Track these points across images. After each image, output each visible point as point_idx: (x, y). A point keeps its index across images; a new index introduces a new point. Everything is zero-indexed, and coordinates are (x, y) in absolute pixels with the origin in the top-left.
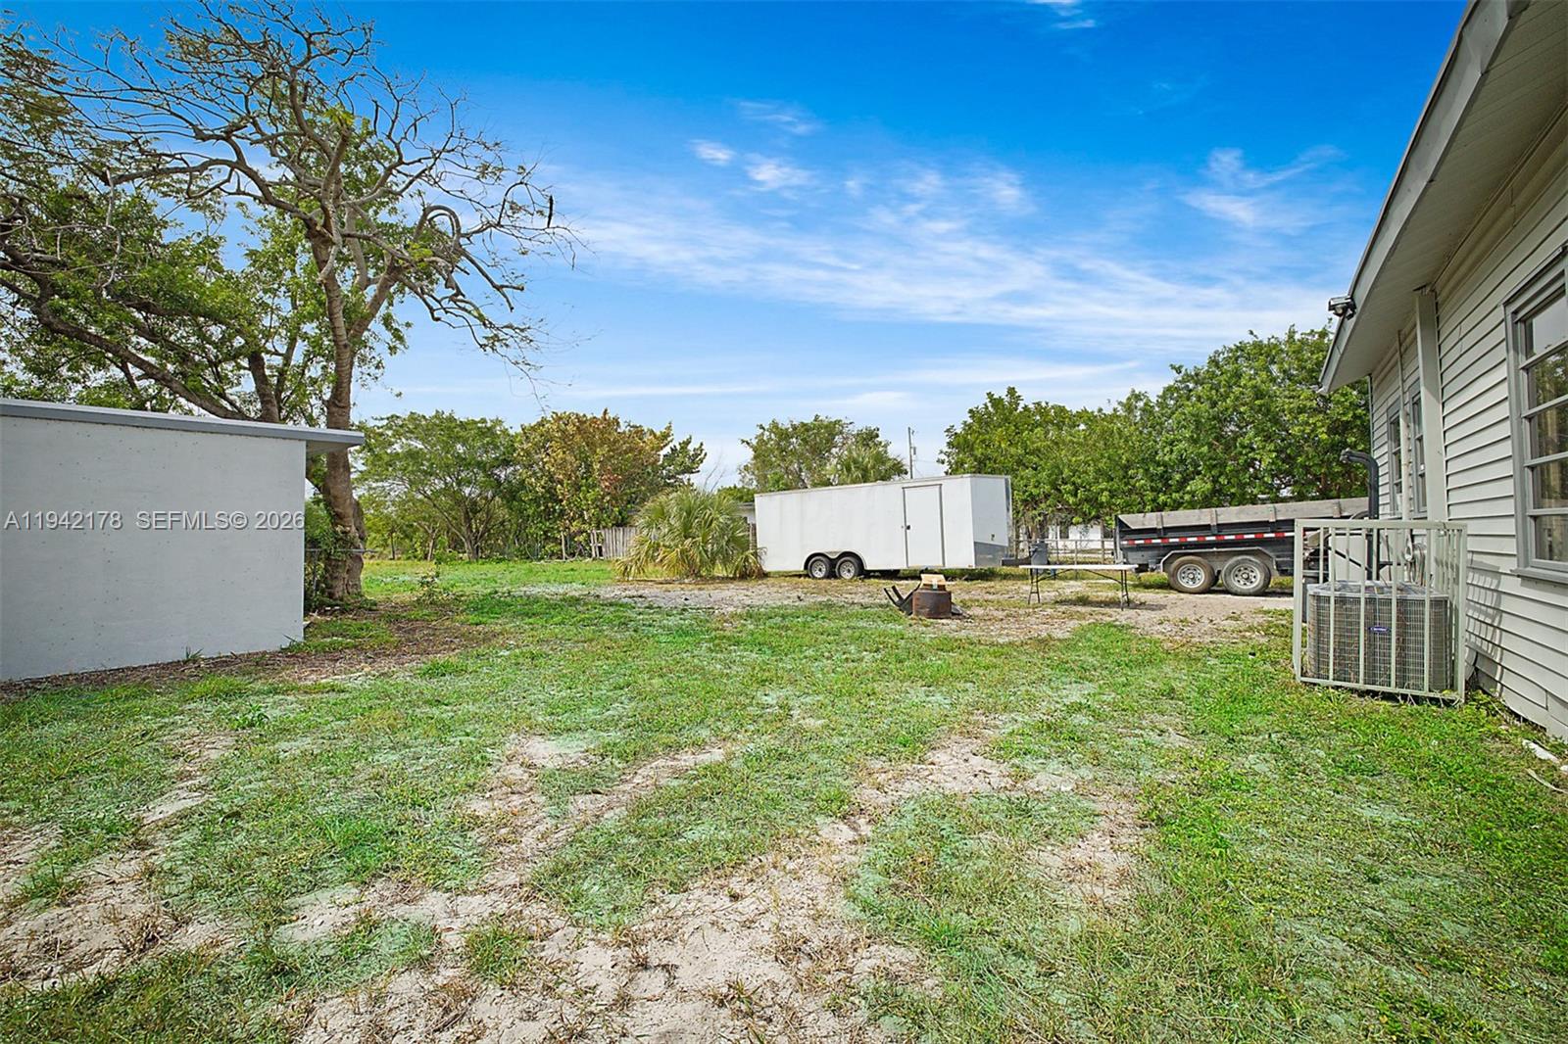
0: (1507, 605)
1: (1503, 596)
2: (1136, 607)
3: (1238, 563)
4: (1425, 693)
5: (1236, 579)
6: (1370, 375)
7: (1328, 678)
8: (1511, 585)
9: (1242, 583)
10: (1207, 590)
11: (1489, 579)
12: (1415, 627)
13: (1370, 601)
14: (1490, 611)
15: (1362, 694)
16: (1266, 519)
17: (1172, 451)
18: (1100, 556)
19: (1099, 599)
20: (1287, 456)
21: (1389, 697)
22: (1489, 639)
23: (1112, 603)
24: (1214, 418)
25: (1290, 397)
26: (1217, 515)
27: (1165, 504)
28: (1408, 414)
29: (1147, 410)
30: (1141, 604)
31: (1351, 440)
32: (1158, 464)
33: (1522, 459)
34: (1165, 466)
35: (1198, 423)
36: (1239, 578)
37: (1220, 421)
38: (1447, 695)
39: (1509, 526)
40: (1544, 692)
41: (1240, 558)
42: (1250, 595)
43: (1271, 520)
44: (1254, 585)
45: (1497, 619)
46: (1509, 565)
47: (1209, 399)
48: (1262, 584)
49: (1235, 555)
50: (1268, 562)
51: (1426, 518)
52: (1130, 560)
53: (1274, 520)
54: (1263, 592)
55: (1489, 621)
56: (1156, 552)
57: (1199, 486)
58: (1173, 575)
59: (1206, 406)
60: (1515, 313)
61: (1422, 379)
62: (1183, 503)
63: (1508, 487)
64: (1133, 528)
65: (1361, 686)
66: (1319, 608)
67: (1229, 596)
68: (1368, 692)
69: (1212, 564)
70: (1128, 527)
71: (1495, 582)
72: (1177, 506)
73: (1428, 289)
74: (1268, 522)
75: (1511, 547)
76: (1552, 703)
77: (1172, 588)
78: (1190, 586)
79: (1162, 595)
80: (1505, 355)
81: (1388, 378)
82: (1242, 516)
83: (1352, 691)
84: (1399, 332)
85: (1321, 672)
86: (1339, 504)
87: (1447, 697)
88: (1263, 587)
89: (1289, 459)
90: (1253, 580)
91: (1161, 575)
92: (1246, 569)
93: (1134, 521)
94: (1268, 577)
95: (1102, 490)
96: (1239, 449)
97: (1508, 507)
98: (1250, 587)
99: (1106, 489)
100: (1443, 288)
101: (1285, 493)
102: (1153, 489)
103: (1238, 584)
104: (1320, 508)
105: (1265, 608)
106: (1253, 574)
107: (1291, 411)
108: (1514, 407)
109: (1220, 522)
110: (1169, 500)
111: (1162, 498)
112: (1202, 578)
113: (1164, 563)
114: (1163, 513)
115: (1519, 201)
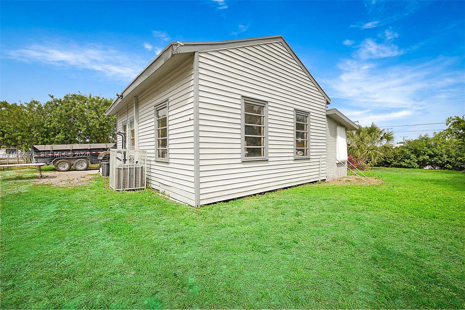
0: (152, 167)
1: (151, 165)
2: (45, 178)
3: (79, 161)
4: (140, 188)
5: (78, 166)
6: (117, 113)
7: (121, 188)
8: (154, 163)
9: (80, 167)
10: (69, 170)
11: (148, 162)
12: (138, 173)
13: (130, 168)
14: (148, 169)
15: (128, 191)
16: (87, 148)
17: (50, 124)
18: (16, 161)
19: (27, 177)
20: (89, 130)
21: (134, 190)
22: (148, 174)
23: (34, 177)
24: (67, 116)
25: (90, 114)
26: (72, 146)
27: (47, 142)
28: (129, 125)
29: (40, 108)
30: (46, 177)
31: (105, 128)
32: (45, 128)
33: (156, 138)
34: (47, 129)
35: (61, 117)
36: (79, 166)
37: (69, 117)
38: (143, 187)
39: (154, 151)
40: (159, 183)
41: (80, 160)
42: (83, 170)
43: (89, 149)
44: (84, 167)
45: (150, 170)
46: (153, 159)
47: (66, 110)
48: (86, 166)
49: (78, 159)
50: (88, 161)
51: (134, 149)
52: (38, 162)
53: (90, 148)
54: (86, 169)
55: (148, 171)
56: (49, 159)
57: (61, 136)
58: (57, 166)
59: (64, 111)
60: (156, 109)
61: (135, 116)
62: (54, 142)
63: (153, 143)
64: (40, 150)
65: (128, 189)
66: (119, 171)
67: (76, 171)
68: (129, 190)
69: (71, 162)
70: (38, 150)
71: (150, 163)
72: (52, 143)
73: (136, 97)
74: (88, 149)
75: (154, 155)
76: (161, 185)
77: (56, 171)
78: (63, 169)
79: (53, 173)
80: (154, 116)
81: (123, 115)
82: (80, 147)
83: (126, 190)
84: (127, 105)
85: (119, 187)
86: (106, 145)
87: (143, 188)
88: (87, 168)
89: (89, 131)
90: (84, 166)
91: (52, 166)
92: (81, 163)
93: (40, 147)
94: (88, 165)
95: (18, 136)
96: (75, 127)
97: (153, 147)
98: (83, 168)
99: (20, 135)
100: (140, 98)
101: (88, 140)
102: (42, 137)
103: (79, 167)
104: (102, 145)
105: (90, 174)
106: (84, 164)
107: (90, 117)
108: (155, 127)
109: (73, 149)
110: (49, 141)
111: (46, 140)
112: (67, 166)
113: (53, 162)
114: (53, 145)
115: (159, 87)
